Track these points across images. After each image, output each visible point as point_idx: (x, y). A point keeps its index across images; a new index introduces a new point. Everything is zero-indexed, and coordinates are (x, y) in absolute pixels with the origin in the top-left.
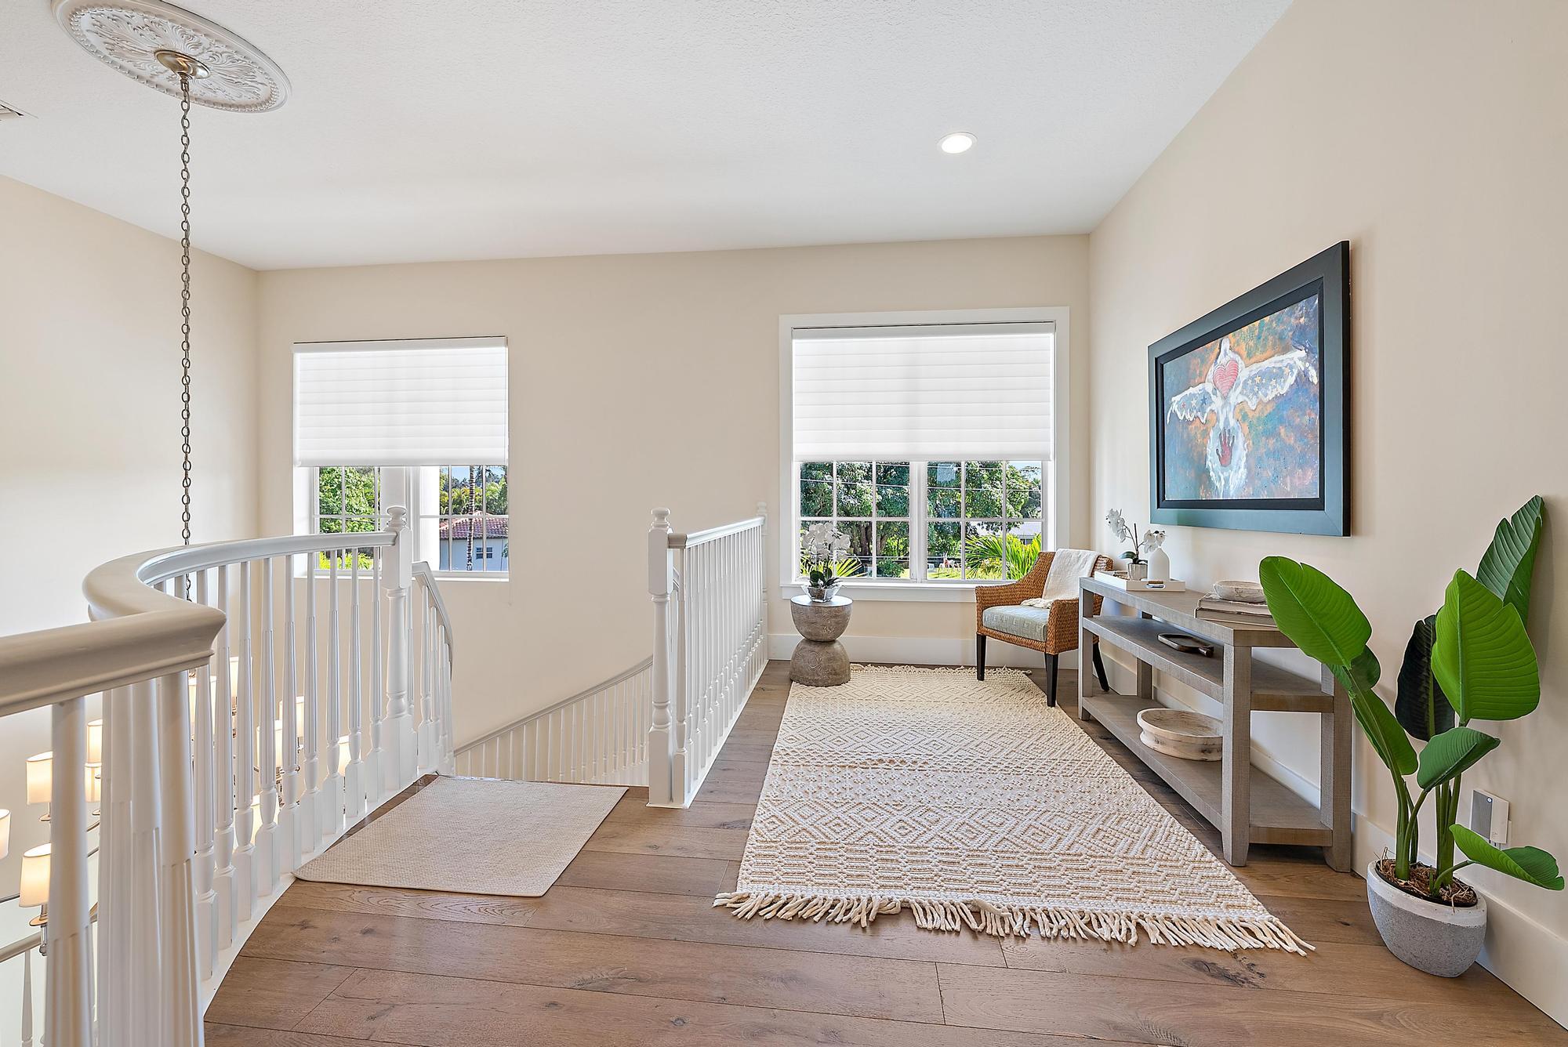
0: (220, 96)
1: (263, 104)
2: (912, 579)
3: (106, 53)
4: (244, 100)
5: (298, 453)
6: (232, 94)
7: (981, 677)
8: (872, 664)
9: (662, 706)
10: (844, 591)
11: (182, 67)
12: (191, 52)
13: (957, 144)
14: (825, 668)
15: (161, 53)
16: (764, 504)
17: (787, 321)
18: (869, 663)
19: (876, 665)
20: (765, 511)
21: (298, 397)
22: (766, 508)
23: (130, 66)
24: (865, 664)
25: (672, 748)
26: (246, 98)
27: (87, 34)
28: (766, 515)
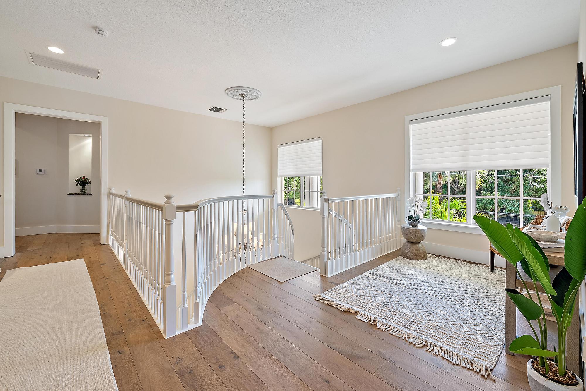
0: (251, 98)
1: (257, 97)
2: (467, 223)
3: (234, 97)
4: (254, 98)
5: (279, 174)
6: (252, 97)
7: (492, 271)
8: (442, 257)
9: (323, 247)
10: (424, 224)
11: (243, 96)
12: (244, 93)
13: (448, 42)
14: (411, 253)
15: (240, 95)
16: (399, 189)
17: (408, 118)
18: (441, 256)
19: (444, 257)
20: (399, 191)
21: (279, 159)
22: (400, 190)
23: (237, 98)
24: (439, 256)
25: (326, 260)
26: (255, 97)
27: (231, 95)
28: (399, 193)
